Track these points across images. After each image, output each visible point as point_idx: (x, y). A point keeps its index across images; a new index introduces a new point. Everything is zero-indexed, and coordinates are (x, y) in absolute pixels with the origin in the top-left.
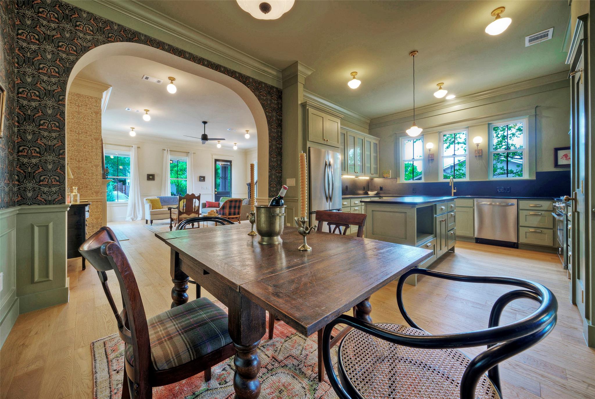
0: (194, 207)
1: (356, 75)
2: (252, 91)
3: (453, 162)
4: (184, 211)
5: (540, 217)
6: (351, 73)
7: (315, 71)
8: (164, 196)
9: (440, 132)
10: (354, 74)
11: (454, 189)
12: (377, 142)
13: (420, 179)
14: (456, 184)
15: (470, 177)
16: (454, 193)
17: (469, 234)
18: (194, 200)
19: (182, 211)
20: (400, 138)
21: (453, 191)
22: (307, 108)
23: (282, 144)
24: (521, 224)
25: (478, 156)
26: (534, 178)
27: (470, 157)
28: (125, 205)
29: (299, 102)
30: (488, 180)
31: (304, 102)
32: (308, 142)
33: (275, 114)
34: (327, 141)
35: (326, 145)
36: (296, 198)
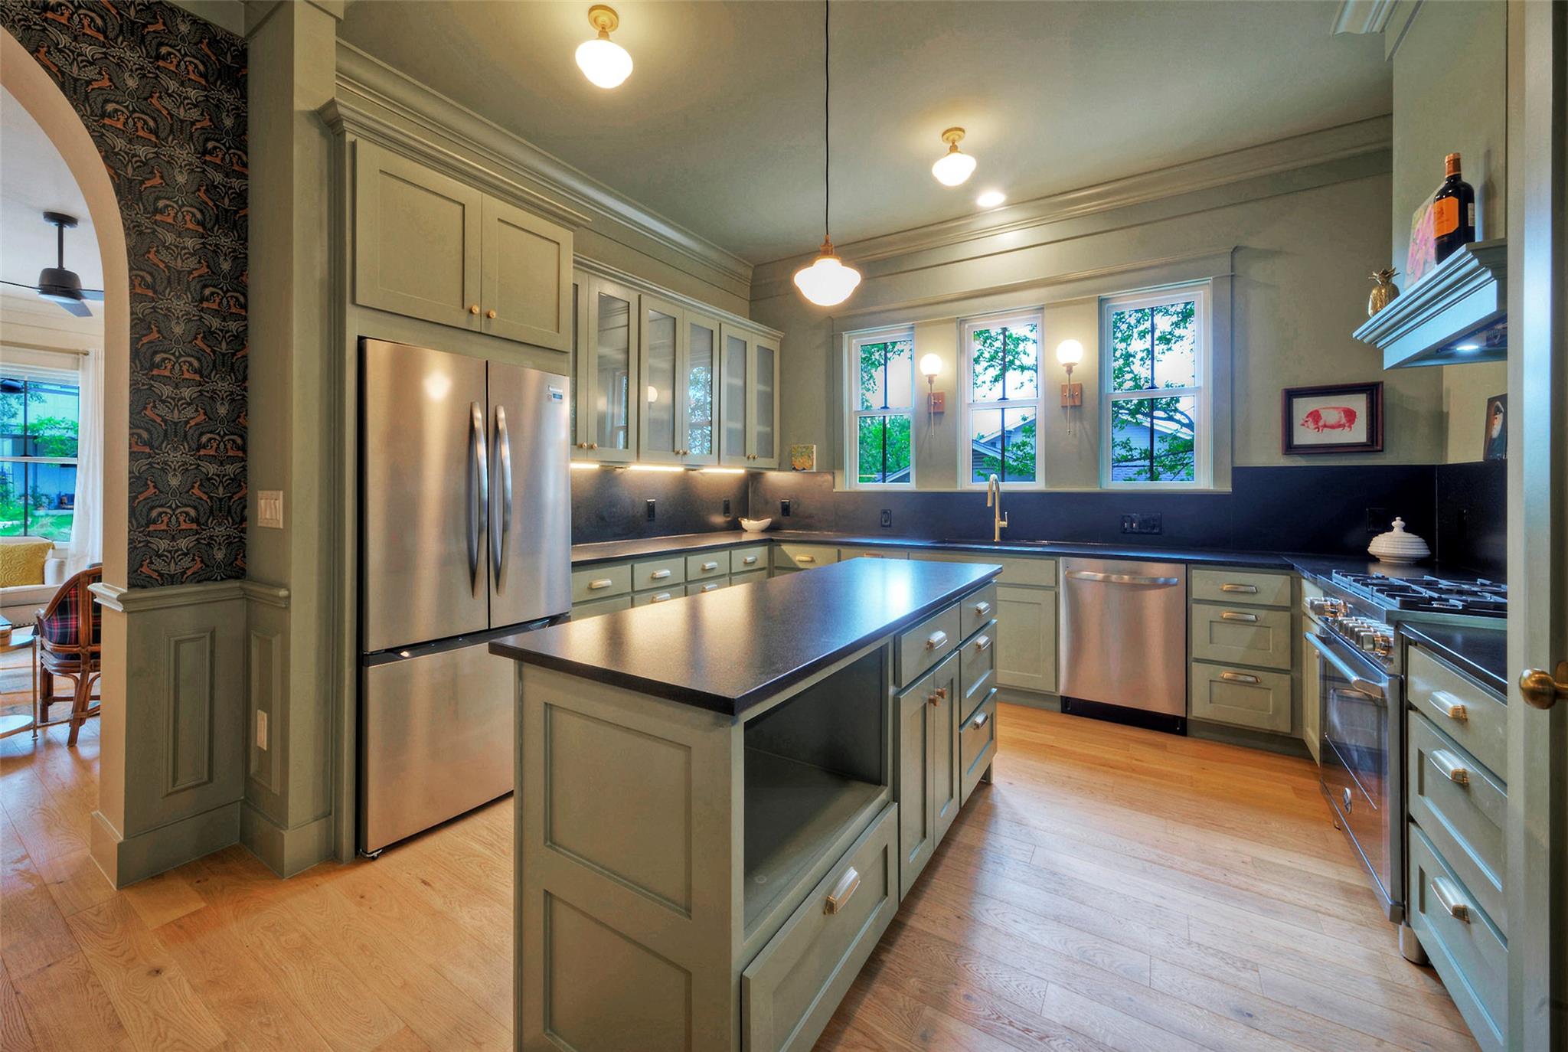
1: (613, 25)
3: (1001, 428)
5: (1252, 630)
6: (590, 10)
9: (962, 321)
10: (603, 18)
11: (1003, 519)
12: (775, 346)
13: (905, 478)
14: (1009, 501)
15: (1049, 478)
16: (1002, 529)
17: (1041, 682)
20: (846, 335)
21: (1000, 524)
22: (349, 138)
23: (245, 319)
24: (1196, 653)
25: (1072, 407)
26: (1227, 488)
27: (1047, 410)
29: (302, 103)
30: (1097, 489)
31: (332, 103)
32: (350, 309)
33: (184, 154)
34: (488, 316)
35: (480, 333)
36: (283, 593)
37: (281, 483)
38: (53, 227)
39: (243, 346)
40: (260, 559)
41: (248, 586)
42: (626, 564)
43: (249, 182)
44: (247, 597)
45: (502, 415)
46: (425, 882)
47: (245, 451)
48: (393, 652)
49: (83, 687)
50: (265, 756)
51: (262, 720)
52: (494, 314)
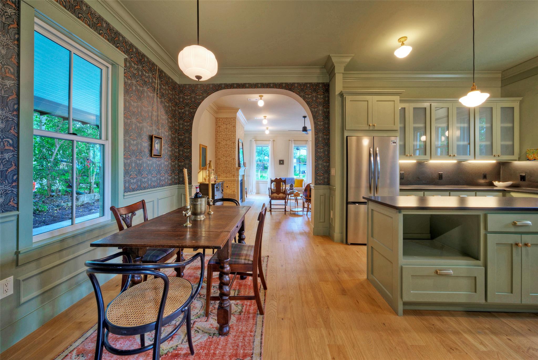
0: (281, 189)
1: (405, 40)
2: (297, 94)
4: (275, 191)
6: (399, 40)
7: (354, 55)
8: (289, 177)
10: (402, 40)
18: (281, 183)
19: (273, 191)
22: (345, 96)
28: (266, 183)
29: (337, 93)
31: (342, 91)
32: (345, 131)
33: (321, 108)
34: (374, 126)
35: (372, 130)
36: (335, 188)
37: (334, 167)
38: (304, 118)
39: (329, 140)
40: (332, 182)
41: (331, 187)
42: (421, 192)
43: (330, 109)
44: (330, 189)
45: (377, 149)
46: (357, 252)
47: (329, 161)
48: (354, 203)
49: (308, 205)
50: (332, 219)
51: (332, 212)
52: (375, 125)
